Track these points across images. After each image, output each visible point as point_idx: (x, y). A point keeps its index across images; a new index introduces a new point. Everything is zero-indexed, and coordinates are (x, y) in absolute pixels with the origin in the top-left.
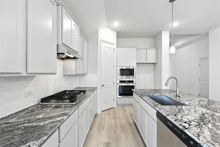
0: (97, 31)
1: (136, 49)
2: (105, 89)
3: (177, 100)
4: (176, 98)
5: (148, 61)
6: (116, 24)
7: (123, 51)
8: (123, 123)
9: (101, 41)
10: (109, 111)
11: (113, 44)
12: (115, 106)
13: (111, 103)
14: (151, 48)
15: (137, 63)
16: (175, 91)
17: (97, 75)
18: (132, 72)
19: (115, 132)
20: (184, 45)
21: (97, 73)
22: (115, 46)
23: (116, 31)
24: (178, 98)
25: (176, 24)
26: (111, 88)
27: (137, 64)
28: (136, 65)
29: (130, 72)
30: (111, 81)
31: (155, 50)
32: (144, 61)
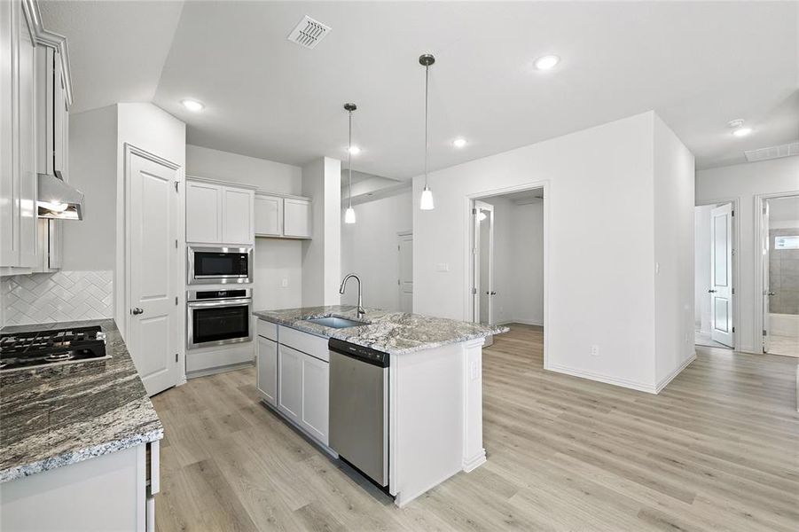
0: (113, 110)
1: (252, 192)
2: (144, 322)
3: (359, 320)
4: (358, 317)
5: (288, 233)
6: (193, 106)
8: (227, 412)
9: (128, 151)
10: (164, 399)
11: (174, 167)
12: (181, 380)
13: (167, 370)
14: (294, 194)
15: (256, 237)
16: (355, 307)
17: (111, 273)
18: (243, 263)
19: (210, 437)
20: (370, 197)
21: (113, 267)
22: (180, 175)
23: (184, 122)
24: (360, 315)
25: (354, 151)
26: (164, 318)
27: (258, 239)
28: (252, 241)
30: (165, 296)
31: (306, 203)
32: (277, 232)
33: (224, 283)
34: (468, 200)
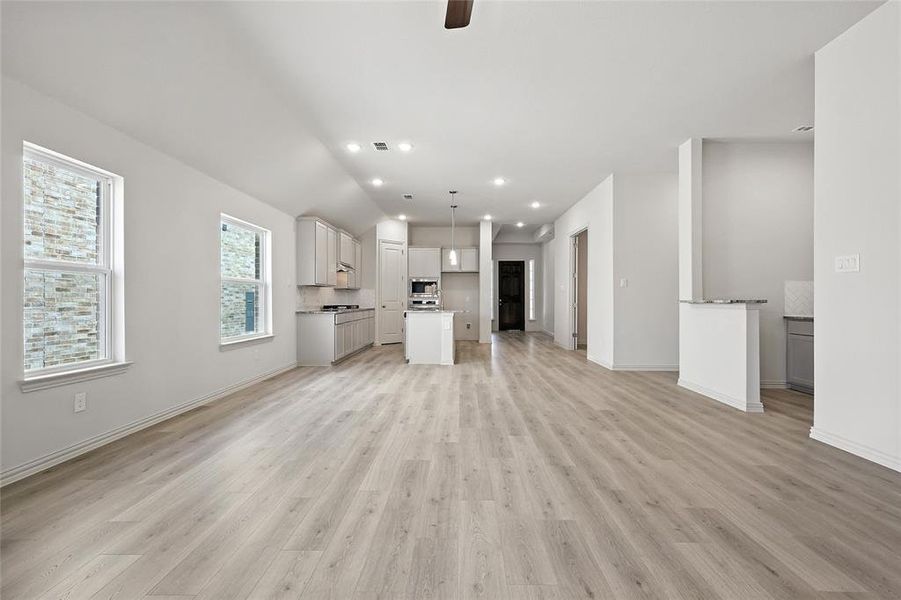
1: (439, 249)
5: (464, 270)
6: (405, 217)
9: (381, 242)
11: (401, 244)
13: (397, 334)
15: (442, 273)
22: (404, 246)
23: (406, 222)
25: (491, 218)
26: (396, 311)
28: (440, 275)
30: (397, 301)
32: (458, 270)
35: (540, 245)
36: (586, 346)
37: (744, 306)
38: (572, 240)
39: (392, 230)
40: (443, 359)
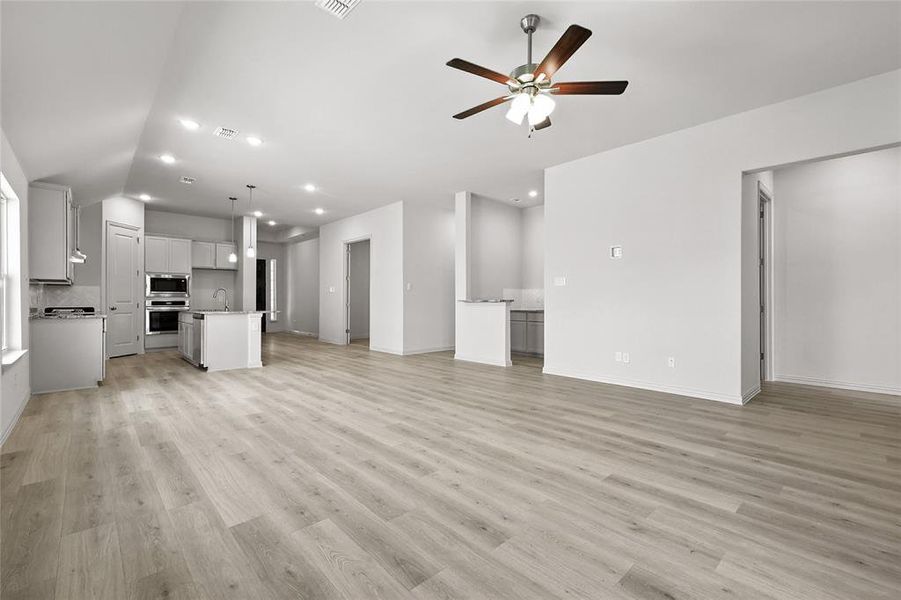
0: (100, 205)
1: (190, 240)
2: (118, 315)
5: (218, 267)
6: (146, 198)
7: (160, 243)
9: (108, 224)
11: (136, 229)
13: (131, 343)
15: (193, 269)
17: (98, 288)
18: (183, 285)
21: (100, 285)
22: (140, 233)
23: (144, 203)
25: (258, 214)
26: (130, 314)
28: (190, 271)
29: (178, 285)
30: (131, 302)
31: (233, 246)
32: (212, 266)
33: (166, 296)
34: (342, 244)
35: (283, 245)
36: (369, 339)
37: (505, 303)
38: (346, 247)
39: (123, 213)
40: (250, 361)
